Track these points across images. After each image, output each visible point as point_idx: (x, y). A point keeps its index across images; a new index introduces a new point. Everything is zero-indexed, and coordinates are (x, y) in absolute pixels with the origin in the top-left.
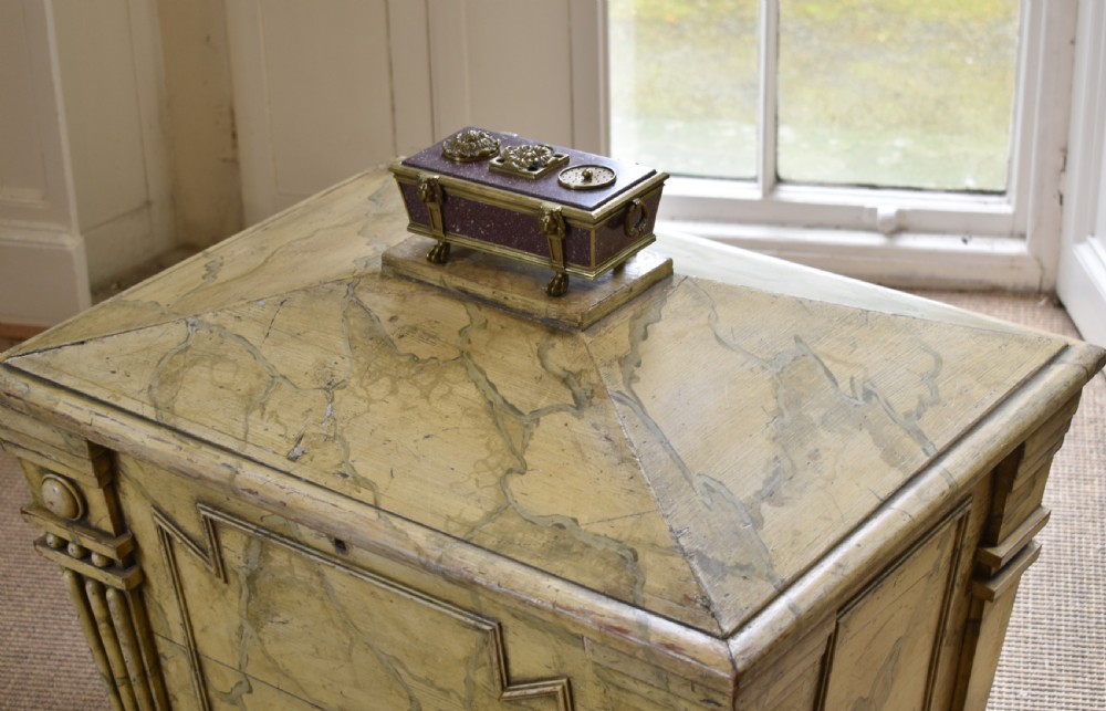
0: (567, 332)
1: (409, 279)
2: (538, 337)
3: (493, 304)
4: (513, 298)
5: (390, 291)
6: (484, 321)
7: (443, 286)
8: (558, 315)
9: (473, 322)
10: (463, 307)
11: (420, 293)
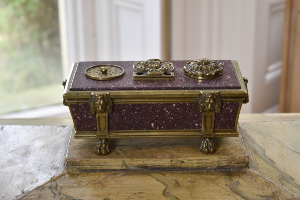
1: (94, 171)
2: (223, 181)
3: (172, 169)
5: (87, 183)
6: (175, 182)
7: (125, 168)
8: (228, 162)
9: (167, 185)
10: (150, 177)
11: (110, 177)
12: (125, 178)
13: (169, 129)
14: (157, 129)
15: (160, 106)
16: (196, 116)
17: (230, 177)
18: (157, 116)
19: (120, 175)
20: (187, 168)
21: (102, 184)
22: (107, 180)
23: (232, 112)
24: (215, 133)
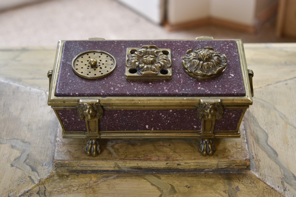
1: (84, 172)
2: (221, 186)
3: (168, 171)
4: (185, 163)
5: (77, 187)
6: (170, 187)
7: (117, 169)
8: (228, 165)
9: (162, 190)
10: (145, 180)
11: (102, 180)
12: (117, 181)
13: (165, 130)
14: (152, 129)
15: (155, 112)
16: (194, 119)
17: (229, 182)
18: (152, 119)
19: (112, 177)
20: (184, 169)
21: (93, 188)
22: (98, 184)
23: (234, 117)
24: (215, 134)
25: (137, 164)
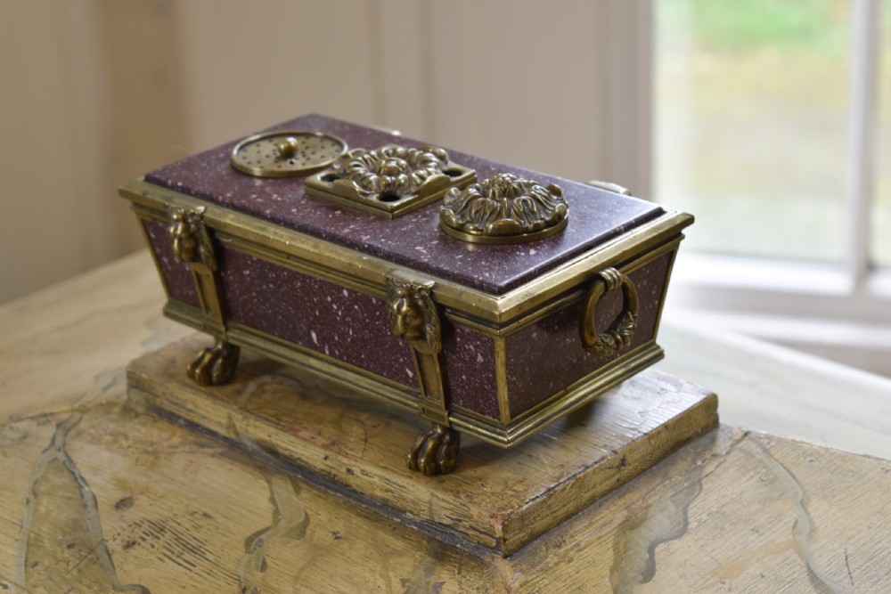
0: (471, 556)
1: (171, 418)
2: (409, 562)
4: (363, 471)
5: (131, 443)
6: (302, 519)
7: (233, 436)
8: (454, 517)
9: (280, 520)
10: (265, 484)
11: (187, 448)
12: (213, 463)
13: (352, 363)
14: (327, 351)
15: (317, 286)
16: (400, 343)
17: (434, 564)
18: (317, 313)
19: (210, 451)
20: (362, 493)
23: (482, 364)
24: (449, 415)
25: (270, 436)
